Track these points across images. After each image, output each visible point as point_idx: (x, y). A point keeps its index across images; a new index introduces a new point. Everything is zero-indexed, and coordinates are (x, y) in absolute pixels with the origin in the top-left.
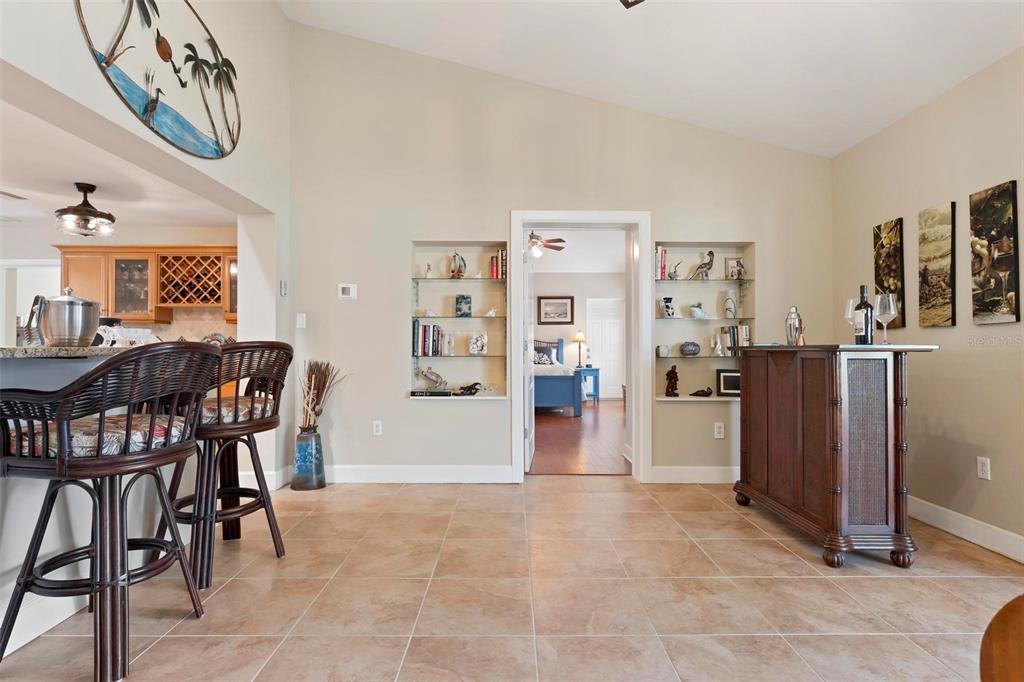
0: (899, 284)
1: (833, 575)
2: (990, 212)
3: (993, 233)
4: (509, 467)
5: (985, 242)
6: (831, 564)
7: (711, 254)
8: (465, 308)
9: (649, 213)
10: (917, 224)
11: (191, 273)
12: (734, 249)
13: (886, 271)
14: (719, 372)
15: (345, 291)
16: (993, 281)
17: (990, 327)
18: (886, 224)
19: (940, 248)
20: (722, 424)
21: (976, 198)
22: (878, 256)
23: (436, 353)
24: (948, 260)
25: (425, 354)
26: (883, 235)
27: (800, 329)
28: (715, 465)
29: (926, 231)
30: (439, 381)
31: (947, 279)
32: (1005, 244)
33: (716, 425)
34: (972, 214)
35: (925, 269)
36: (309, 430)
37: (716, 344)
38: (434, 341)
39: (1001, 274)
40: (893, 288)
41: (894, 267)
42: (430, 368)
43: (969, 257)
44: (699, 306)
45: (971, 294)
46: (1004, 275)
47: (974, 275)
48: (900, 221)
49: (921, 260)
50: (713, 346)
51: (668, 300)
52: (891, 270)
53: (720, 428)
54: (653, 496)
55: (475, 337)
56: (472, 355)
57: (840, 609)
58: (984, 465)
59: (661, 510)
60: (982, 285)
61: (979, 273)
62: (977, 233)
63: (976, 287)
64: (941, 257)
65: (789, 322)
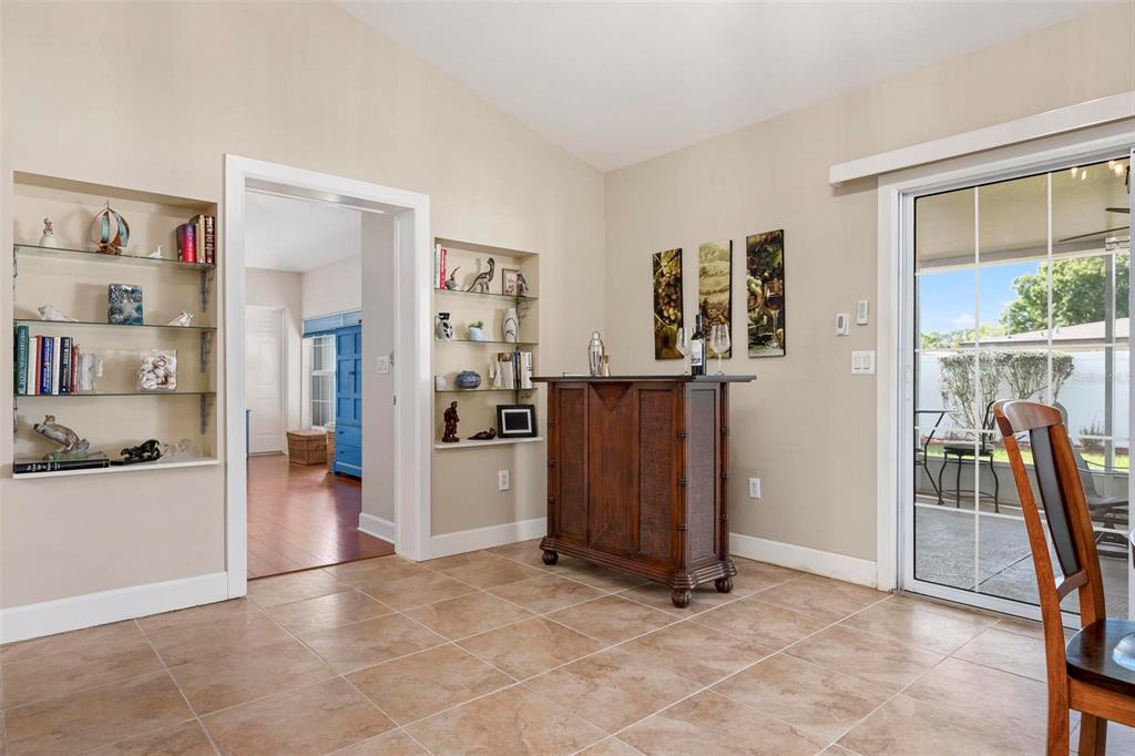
0: (679, 314)
1: (687, 616)
2: (764, 255)
3: (766, 274)
4: (225, 573)
5: (759, 282)
6: (680, 604)
7: (491, 261)
8: (129, 308)
9: (427, 197)
10: (698, 259)
12: (511, 259)
13: (666, 300)
14: (500, 408)
16: (765, 317)
17: (762, 360)
18: (667, 252)
19: (718, 284)
20: (506, 472)
21: (752, 240)
22: (657, 285)
23: (67, 389)
24: (727, 294)
25: (43, 390)
26: (663, 263)
27: (604, 358)
28: (498, 524)
29: (706, 264)
30: (72, 440)
31: (726, 314)
32: (776, 285)
33: (501, 473)
34: (748, 255)
35: (705, 302)
37: (495, 373)
38: (62, 366)
39: (773, 312)
40: (673, 318)
41: (674, 297)
42: (48, 418)
43: (747, 294)
44: (480, 326)
45: (747, 328)
46: (774, 313)
47: (750, 311)
48: (680, 251)
49: (701, 293)
50: (492, 376)
51: (445, 316)
52: (671, 300)
53: (504, 477)
54: (449, 575)
55: (151, 360)
56: (145, 392)
57: (724, 647)
58: (754, 485)
59: (475, 590)
60: (757, 321)
61: (754, 309)
62: (753, 273)
63: (751, 322)
64: (720, 291)
65: (592, 349)
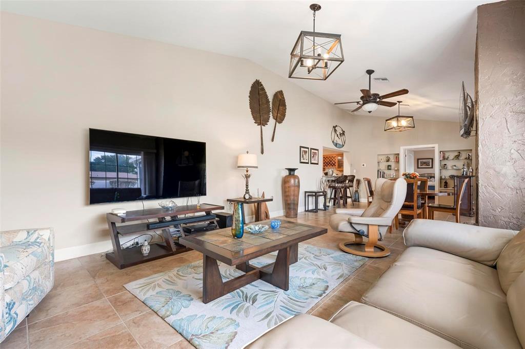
7: (459, 153)
8: (390, 168)
9: (438, 144)
11: (332, 163)
15: (363, 165)
36: (356, 191)
44: (455, 166)
51: (445, 165)
55: (392, 174)
